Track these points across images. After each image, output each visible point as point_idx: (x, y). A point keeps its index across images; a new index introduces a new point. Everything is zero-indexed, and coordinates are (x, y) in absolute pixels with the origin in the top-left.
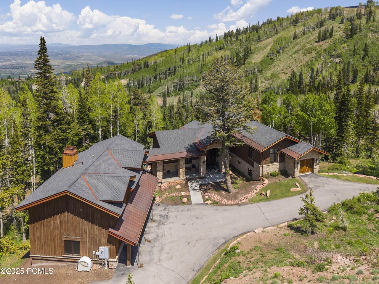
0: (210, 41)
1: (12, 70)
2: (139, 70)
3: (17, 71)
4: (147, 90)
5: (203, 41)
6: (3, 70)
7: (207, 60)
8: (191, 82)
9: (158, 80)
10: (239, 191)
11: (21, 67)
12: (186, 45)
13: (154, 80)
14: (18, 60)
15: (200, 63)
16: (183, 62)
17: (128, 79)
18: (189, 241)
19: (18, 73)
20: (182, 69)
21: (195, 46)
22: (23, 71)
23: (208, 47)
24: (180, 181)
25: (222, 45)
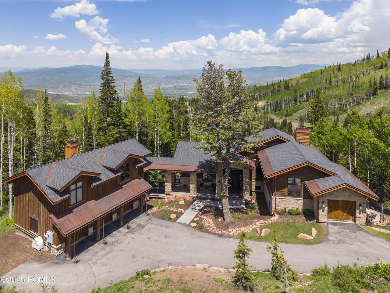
0: (368, 58)
1: (175, 92)
2: (278, 91)
3: (179, 92)
4: (285, 112)
5: (360, 60)
6: (169, 91)
7: (360, 81)
8: (337, 106)
9: (298, 102)
10: (235, 222)
11: (181, 89)
12: (336, 64)
13: (294, 102)
14: (180, 82)
15: (352, 84)
16: (330, 83)
17: (265, 101)
18: (136, 255)
19: (179, 94)
20: (327, 92)
21: (348, 65)
22: (183, 92)
23: (364, 66)
24: (188, 197)
25: (384, 63)
